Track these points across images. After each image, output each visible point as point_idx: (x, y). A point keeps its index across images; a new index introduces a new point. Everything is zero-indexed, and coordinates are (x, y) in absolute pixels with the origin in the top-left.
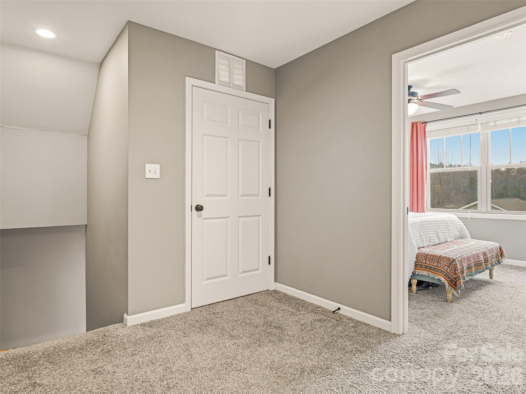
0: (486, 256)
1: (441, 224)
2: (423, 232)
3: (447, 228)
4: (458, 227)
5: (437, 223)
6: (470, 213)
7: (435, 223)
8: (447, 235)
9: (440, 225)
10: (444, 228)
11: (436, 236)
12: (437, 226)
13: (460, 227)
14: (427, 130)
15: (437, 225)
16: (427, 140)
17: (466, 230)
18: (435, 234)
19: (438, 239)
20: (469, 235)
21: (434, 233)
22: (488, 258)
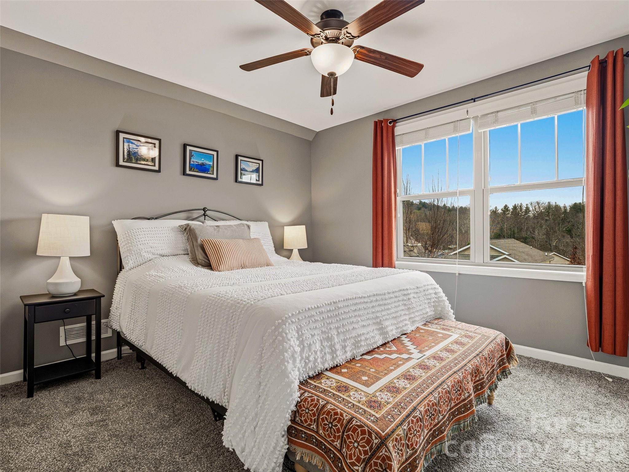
0: (480, 376)
1: (392, 298)
2: (337, 328)
3: (405, 305)
4: (430, 299)
5: (378, 298)
6: (458, 264)
7: (374, 299)
8: (405, 320)
9: (389, 301)
10: (399, 306)
11: (377, 329)
12: (379, 305)
13: (436, 298)
14: (396, 134)
15: (381, 303)
16: (396, 148)
17: (447, 303)
18: (374, 323)
19: (380, 334)
20: (452, 311)
21: (370, 322)
22: (483, 378)
